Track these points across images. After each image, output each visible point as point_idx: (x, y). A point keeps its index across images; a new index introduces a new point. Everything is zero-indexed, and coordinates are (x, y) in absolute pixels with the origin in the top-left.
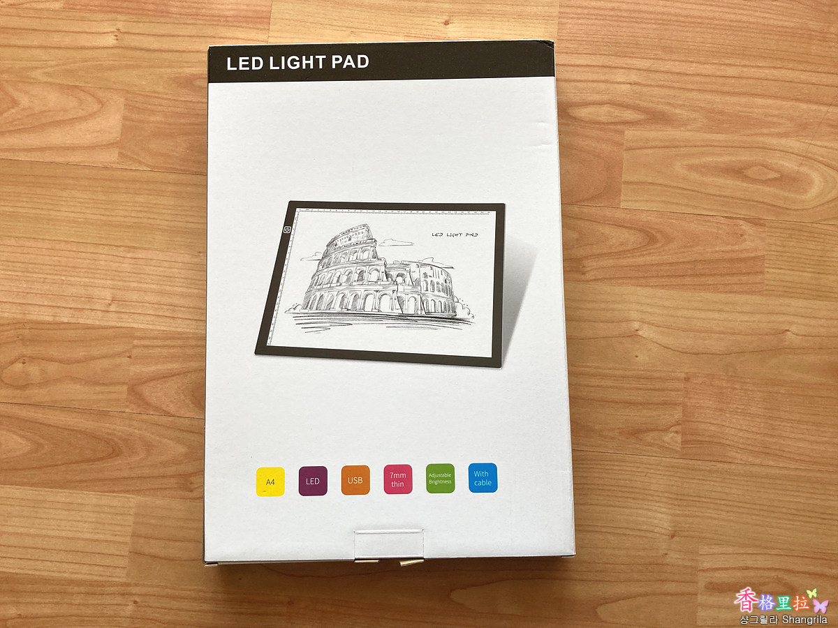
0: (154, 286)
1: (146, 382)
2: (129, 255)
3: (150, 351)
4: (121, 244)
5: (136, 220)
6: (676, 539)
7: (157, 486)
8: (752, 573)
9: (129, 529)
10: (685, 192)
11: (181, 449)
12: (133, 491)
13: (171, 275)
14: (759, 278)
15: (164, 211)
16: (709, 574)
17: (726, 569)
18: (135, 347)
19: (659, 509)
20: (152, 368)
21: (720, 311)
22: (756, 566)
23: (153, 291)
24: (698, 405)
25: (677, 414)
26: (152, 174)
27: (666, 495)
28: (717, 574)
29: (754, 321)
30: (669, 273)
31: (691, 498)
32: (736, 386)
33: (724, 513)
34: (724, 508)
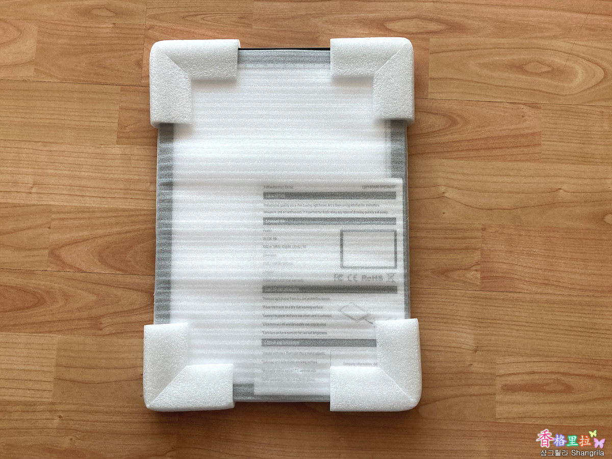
0: (67, 172)
1: (63, 246)
2: (45, 149)
3: (65, 223)
4: (39, 140)
5: (50, 121)
6: (478, 352)
7: (73, 327)
8: (537, 376)
9: (54, 361)
10: (479, 85)
11: (93, 298)
12: (55, 331)
13: (80, 163)
14: (537, 149)
15: (73, 113)
16: (503, 379)
17: (518, 374)
18: (53, 220)
19: (464, 330)
20: (68, 236)
21: (508, 175)
22: (540, 371)
23: (66, 176)
24: (492, 249)
25: (477, 256)
26: (61, 85)
27: (470, 319)
28: (510, 378)
29: (534, 183)
30: (467, 148)
31: (489, 321)
32: (522, 233)
33: (515, 331)
34: (515, 327)
